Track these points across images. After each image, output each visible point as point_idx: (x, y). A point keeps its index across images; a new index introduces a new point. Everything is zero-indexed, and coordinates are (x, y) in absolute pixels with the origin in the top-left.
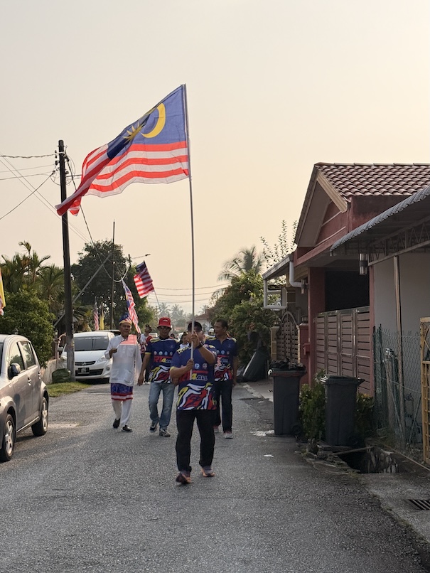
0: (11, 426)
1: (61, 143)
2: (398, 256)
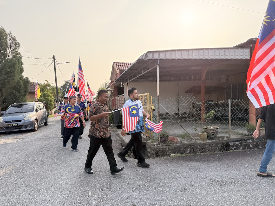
0: (37, 123)
1: (54, 55)
2: (127, 83)
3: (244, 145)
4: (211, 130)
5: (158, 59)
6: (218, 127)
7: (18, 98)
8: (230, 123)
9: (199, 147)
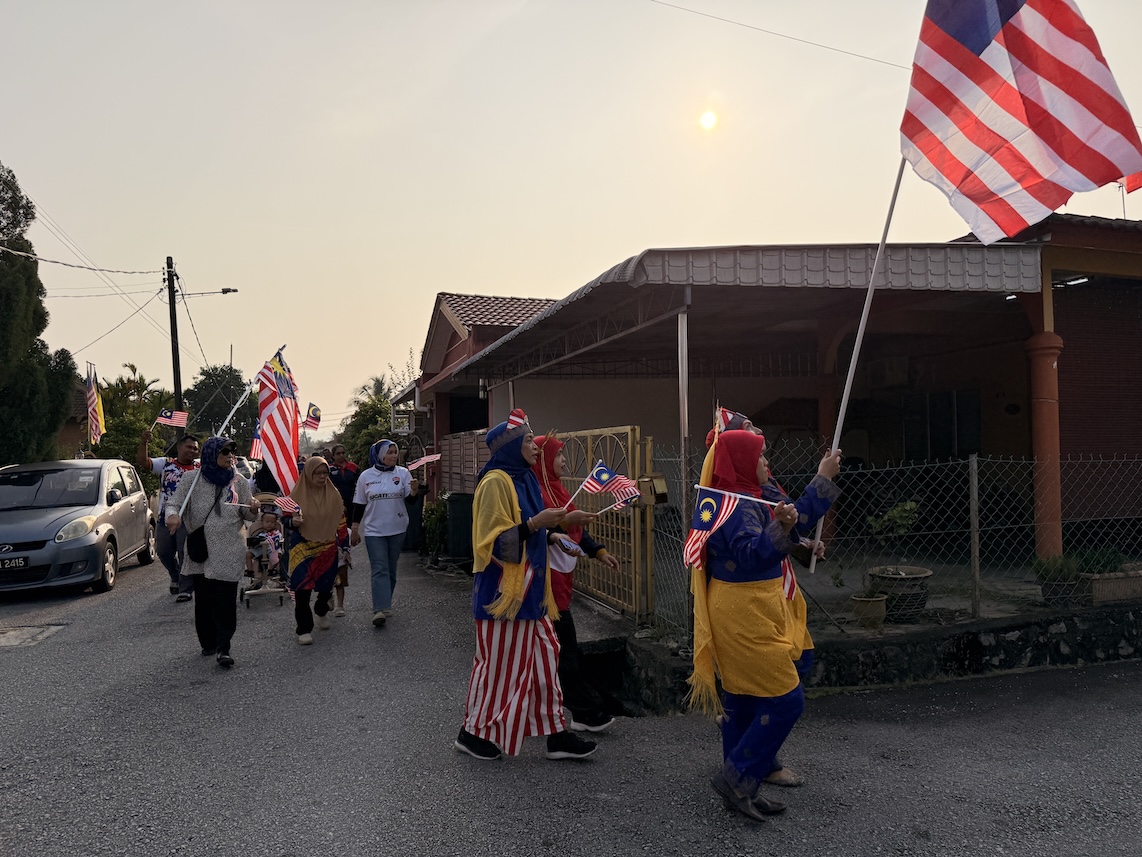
0: (112, 555)
1: (169, 259)
2: (512, 381)
3: (1038, 646)
4: (903, 582)
5: (685, 283)
6: (930, 573)
7: (23, 441)
8: (977, 554)
9: (863, 656)
